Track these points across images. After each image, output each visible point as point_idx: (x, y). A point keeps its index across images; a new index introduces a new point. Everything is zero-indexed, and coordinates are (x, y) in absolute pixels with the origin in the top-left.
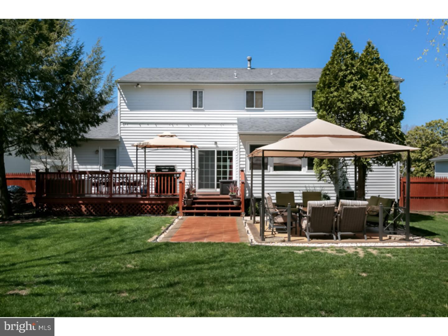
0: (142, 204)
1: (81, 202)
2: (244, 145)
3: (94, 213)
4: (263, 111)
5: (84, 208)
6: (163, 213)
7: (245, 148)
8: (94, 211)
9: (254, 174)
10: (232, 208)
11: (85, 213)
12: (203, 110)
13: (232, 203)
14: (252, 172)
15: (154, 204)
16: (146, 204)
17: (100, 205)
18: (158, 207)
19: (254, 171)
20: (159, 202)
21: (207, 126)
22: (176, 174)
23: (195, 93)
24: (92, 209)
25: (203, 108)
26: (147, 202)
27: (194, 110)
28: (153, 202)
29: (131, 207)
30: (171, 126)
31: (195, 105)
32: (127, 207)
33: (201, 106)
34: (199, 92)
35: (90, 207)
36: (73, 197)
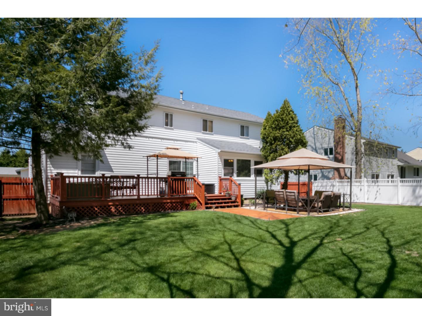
0: (165, 203)
1: (110, 204)
2: (221, 159)
3: (124, 213)
4: (212, 135)
5: (113, 209)
6: (181, 209)
7: (221, 161)
8: (123, 211)
9: (257, 179)
10: (232, 202)
11: (116, 213)
12: (172, 129)
13: (230, 199)
14: (256, 178)
15: (174, 203)
16: (168, 203)
17: (129, 205)
18: (177, 204)
19: (257, 177)
20: (178, 201)
21: (176, 142)
22: (187, 179)
23: (167, 115)
24: (121, 209)
25: (173, 128)
26: (169, 201)
27: (166, 128)
28: (173, 201)
29: (156, 206)
30: (147, 139)
31: (167, 124)
32: (153, 206)
33: (171, 126)
34: (170, 115)
35: (119, 208)
36: (103, 199)
